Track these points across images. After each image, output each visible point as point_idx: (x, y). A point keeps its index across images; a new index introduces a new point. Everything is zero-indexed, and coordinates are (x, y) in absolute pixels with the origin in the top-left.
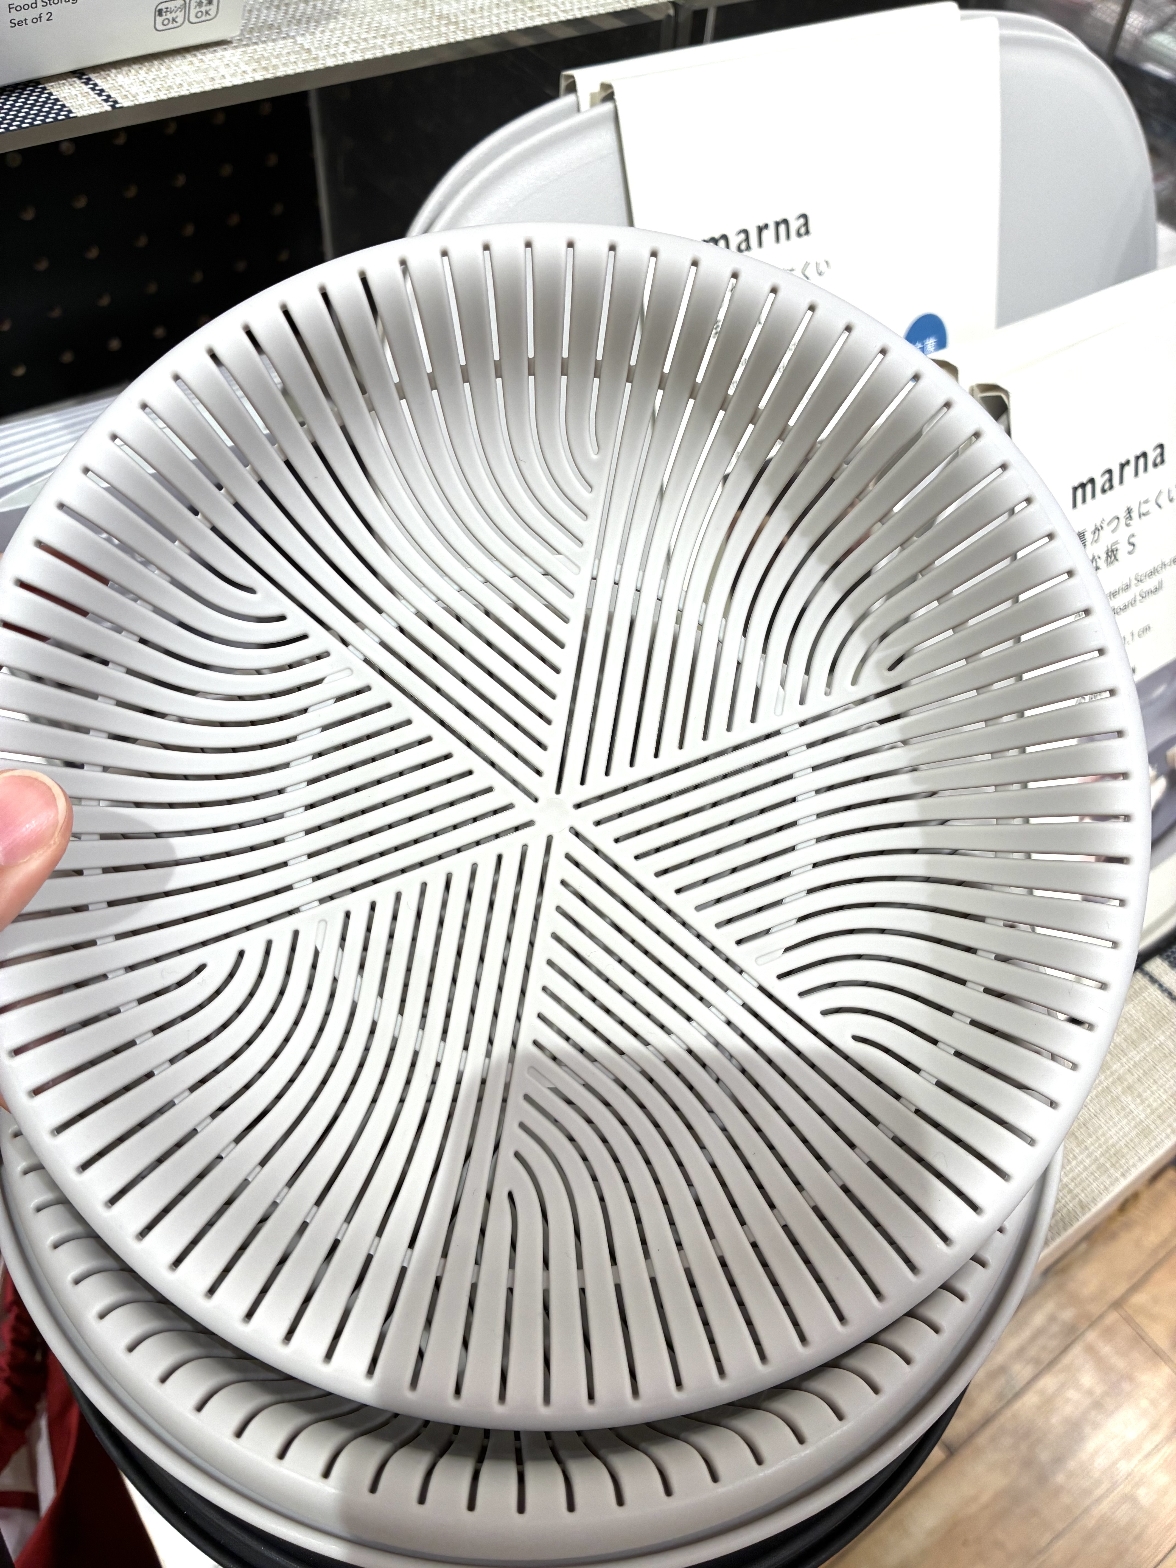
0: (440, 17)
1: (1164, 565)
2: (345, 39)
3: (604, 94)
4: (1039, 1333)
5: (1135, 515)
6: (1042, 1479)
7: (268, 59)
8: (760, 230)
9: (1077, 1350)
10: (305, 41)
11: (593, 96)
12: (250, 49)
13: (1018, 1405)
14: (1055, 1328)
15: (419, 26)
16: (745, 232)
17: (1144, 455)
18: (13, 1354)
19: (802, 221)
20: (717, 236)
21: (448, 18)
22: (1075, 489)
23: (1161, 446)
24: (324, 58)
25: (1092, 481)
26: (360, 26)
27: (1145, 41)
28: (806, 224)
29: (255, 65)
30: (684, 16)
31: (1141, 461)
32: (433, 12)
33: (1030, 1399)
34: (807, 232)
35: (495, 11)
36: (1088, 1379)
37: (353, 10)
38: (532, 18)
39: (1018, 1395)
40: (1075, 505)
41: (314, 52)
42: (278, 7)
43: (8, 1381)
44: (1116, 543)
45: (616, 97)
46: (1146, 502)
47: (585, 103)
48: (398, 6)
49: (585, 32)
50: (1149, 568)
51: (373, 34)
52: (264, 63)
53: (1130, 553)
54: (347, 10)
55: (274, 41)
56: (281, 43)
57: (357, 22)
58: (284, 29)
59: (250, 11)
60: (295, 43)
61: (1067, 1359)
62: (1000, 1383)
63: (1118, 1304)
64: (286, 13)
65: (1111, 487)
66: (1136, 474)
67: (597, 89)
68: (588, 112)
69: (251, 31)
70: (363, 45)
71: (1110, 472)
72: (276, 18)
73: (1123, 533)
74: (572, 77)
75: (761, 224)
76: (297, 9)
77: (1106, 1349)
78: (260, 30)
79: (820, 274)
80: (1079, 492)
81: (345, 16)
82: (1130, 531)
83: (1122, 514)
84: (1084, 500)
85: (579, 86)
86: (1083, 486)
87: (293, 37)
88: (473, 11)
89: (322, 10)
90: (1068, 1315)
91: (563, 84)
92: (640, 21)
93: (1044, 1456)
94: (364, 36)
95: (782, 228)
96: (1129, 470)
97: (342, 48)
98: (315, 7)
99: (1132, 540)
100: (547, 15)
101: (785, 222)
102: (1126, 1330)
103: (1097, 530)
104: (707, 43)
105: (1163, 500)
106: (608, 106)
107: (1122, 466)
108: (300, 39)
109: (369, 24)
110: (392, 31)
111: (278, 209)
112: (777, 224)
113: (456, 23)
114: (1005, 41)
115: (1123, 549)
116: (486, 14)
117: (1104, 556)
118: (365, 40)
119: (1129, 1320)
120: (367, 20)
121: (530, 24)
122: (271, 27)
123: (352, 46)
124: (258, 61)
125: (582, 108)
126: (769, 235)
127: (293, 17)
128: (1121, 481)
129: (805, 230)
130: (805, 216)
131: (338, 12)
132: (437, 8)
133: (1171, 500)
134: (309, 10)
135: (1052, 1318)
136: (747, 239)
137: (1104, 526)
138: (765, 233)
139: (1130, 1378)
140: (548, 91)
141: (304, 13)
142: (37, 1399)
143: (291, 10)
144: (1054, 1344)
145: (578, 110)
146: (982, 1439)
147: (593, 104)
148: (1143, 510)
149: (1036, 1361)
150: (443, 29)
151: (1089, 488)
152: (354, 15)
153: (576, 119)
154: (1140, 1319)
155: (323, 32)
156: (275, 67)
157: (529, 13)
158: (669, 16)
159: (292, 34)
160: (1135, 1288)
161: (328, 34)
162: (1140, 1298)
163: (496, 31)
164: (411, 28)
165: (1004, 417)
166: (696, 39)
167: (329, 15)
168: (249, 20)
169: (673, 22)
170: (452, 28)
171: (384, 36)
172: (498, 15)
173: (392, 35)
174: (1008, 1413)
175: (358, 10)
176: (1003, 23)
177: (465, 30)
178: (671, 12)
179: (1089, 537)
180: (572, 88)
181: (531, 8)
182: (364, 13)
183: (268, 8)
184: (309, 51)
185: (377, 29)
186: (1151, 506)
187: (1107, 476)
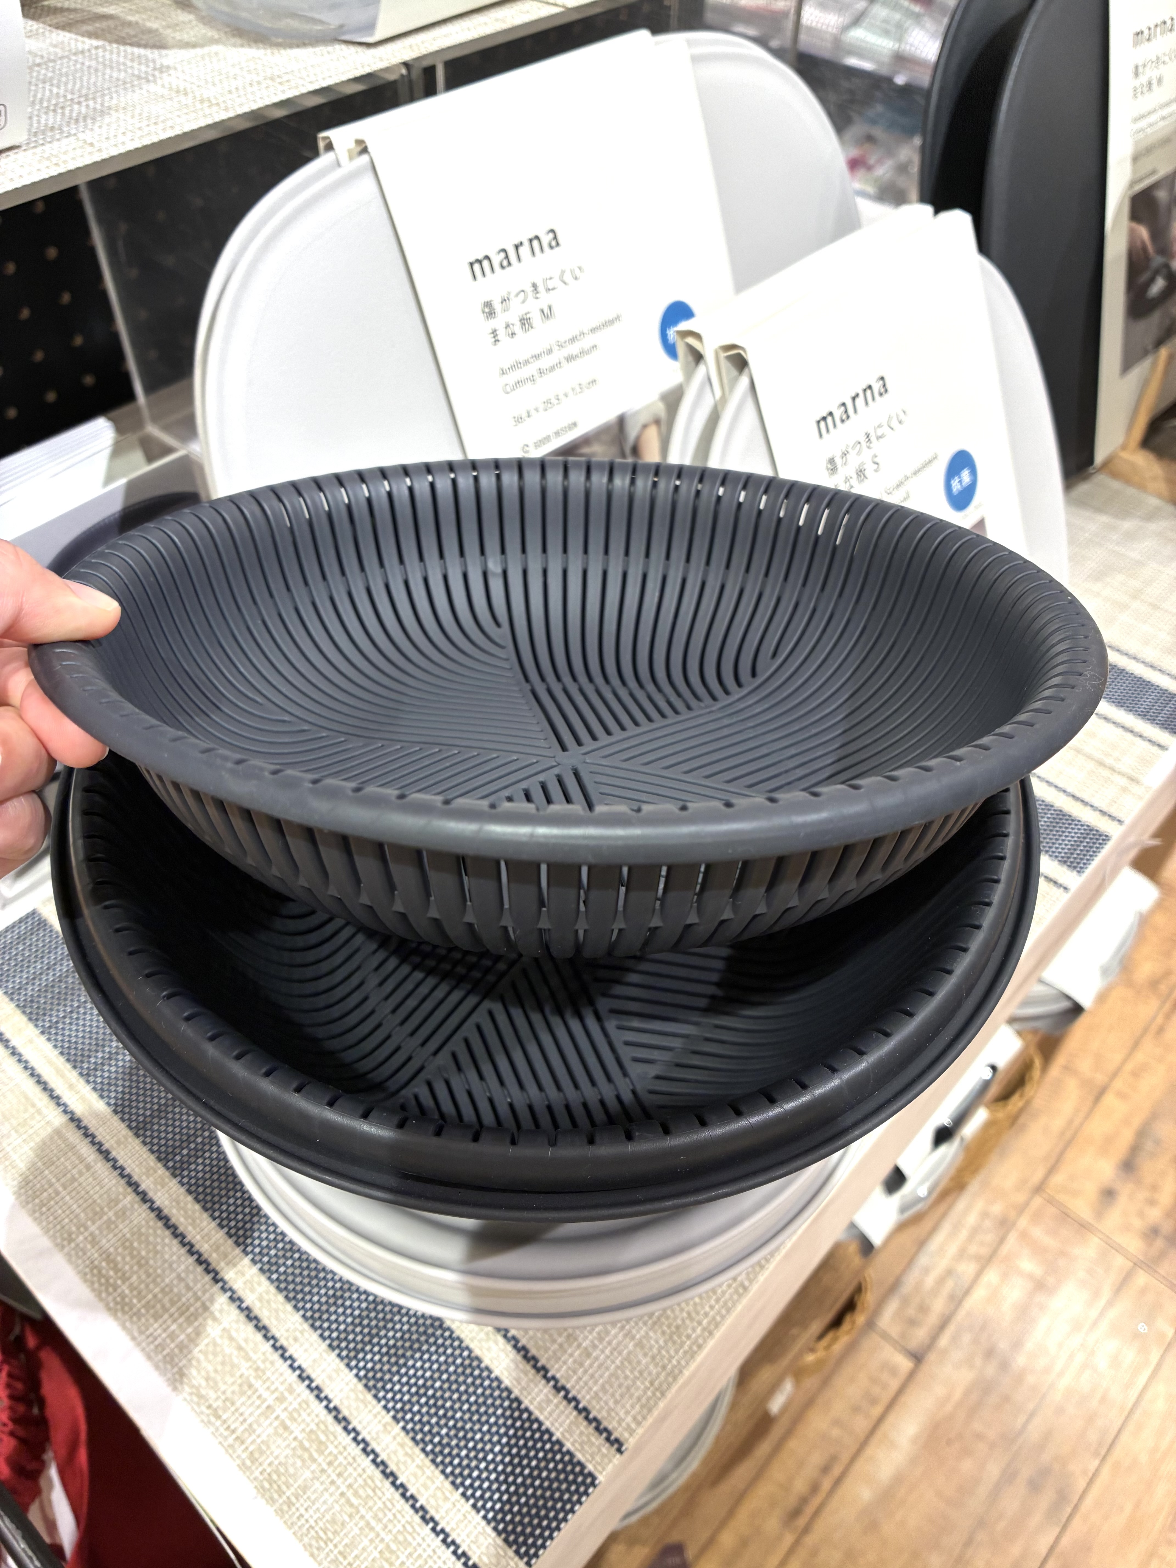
0: (202, 101)
1: (907, 478)
2: (122, 130)
3: (359, 149)
4: (975, 1231)
5: (873, 438)
6: (1004, 1366)
7: (56, 156)
8: (517, 247)
9: (1012, 1239)
10: (88, 136)
11: (349, 151)
12: (39, 150)
13: (969, 1303)
14: (988, 1224)
15: (185, 111)
16: (504, 251)
17: (870, 387)
18: (11, 1408)
19: (551, 235)
20: (480, 257)
21: (209, 101)
22: (818, 422)
23: (882, 378)
24: (107, 149)
25: (831, 414)
26: (133, 117)
27: (844, 38)
28: (555, 238)
29: (47, 163)
30: (416, 73)
31: (869, 392)
32: (195, 97)
33: (979, 1294)
34: (558, 244)
35: (249, 89)
36: (1028, 1264)
37: (122, 105)
38: (283, 92)
39: (967, 1292)
40: (821, 436)
41: (97, 145)
42: (54, 111)
43: (12, 1434)
44: (863, 464)
45: (370, 149)
46: (880, 426)
47: (344, 158)
48: (162, 96)
49: (332, 97)
50: (895, 482)
51: (145, 123)
52: (54, 160)
53: (876, 471)
54: (117, 106)
55: (58, 140)
56: (65, 141)
57: (129, 114)
58: (65, 129)
59: (30, 118)
60: (78, 139)
61: (1005, 1250)
62: (950, 1284)
63: (1039, 1189)
64: (63, 114)
65: (848, 417)
66: (867, 403)
67: (353, 145)
68: (348, 166)
69: (36, 134)
70: (139, 133)
71: (844, 404)
72: (55, 122)
73: (866, 456)
74: (328, 138)
75: (517, 242)
76: (71, 111)
77: (1037, 1232)
78: (44, 132)
79: (576, 278)
80: (822, 424)
81: (117, 111)
82: (870, 453)
83: (863, 439)
84: (828, 431)
85: (335, 145)
86: (824, 419)
87: (75, 135)
88: (230, 92)
89: (95, 109)
90: (997, 1209)
91: (321, 145)
92: (379, 82)
93: (1003, 1345)
94: (138, 125)
95: (535, 243)
96: (860, 401)
97: (121, 138)
98: (87, 106)
99: (876, 460)
100: (297, 87)
101: (537, 238)
102: (1052, 1210)
103: (845, 454)
104: (441, 93)
105: (895, 423)
106: (365, 158)
107: (854, 399)
108: (81, 136)
109: (140, 115)
110: (161, 118)
111: (66, 298)
112: (531, 241)
113: (218, 104)
114: (696, 59)
115: (870, 468)
116: (242, 92)
117: (855, 476)
118: (140, 129)
119: (1051, 1201)
120: (137, 111)
121: (283, 97)
122: (52, 129)
123: (129, 134)
124: (48, 159)
125: (342, 162)
126: (525, 250)
127: (70, 118)
128: (855, 411)
129: (556, 242)
130: (552, 231)
131: (109, 108)
132: (197, 94)
133: (900, 422)
134: (83, 110)
135: (985, 1215)
136: (507, 257)
137: (850, 450)
138: (521, 249)
139: (1063, 1254)
140: (307, 154)
141: (79, 113)
142: (43, 1450)
143: (67, 112)
144: (990, 1238)
145: (339, 165)
146: (944, 1341)
147: (351, 158)
148: (879, 434)
149: (977, 1258)
150: (207, 111)
151: (829, 419)
152: (124, 108)
153: (338, 174)
154: (1061, 1198)
155: (100, 127)
156: (65, 162)
157: (281, 88)
158: (402, 76)
159: (73, 131)
160: (1051, 1171)
161: (105, 127)
162: (1058, 1179)
163: (254, 107)
164: (178, 113)
165: (746, 371)
166: (430, 91)
167: (102, 111)
168: (31, 125)
169: (407, 80)
170: (215, 108)
171: (156, 123)
172: (253, 93)
173: (163, 121)
174: (961, 1314)
175: (127, 103)
176: (690, 43)
177: (226, 109)
178: (404, 71)
179: (838, 461)
180: (330, 147)
181: (281, 83)
182: (134, 106)
183: (46, 113)
184: (92, 144)
185: (149, 118)
186: (885, 430)
187: (843, 408)
